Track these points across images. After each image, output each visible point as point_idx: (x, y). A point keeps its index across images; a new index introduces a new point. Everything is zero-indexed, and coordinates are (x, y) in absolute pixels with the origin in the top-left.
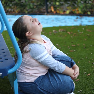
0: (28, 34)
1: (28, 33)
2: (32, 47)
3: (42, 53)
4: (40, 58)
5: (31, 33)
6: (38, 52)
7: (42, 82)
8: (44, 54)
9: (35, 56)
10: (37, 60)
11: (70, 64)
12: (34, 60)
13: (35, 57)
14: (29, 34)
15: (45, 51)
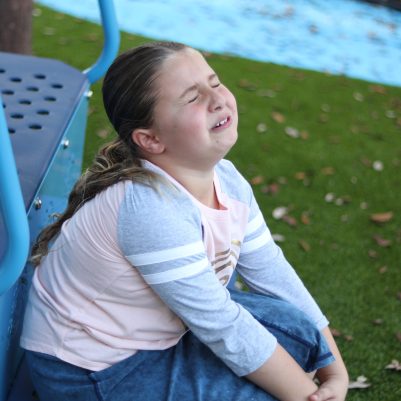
0: (142, 137)
1: (148, 137)
2: (140, 201)
3: (175, 246)
4: (161, 264)
5: (157, 142)
6: (157, 236)
7: (130, 389)
8: (185, 256)
9: (137, 249)
10: (140, 271)
11: (304, 356)
12: (128, 268)
13: (136, 253)
14: (149, 142)
15: (195, 240)
